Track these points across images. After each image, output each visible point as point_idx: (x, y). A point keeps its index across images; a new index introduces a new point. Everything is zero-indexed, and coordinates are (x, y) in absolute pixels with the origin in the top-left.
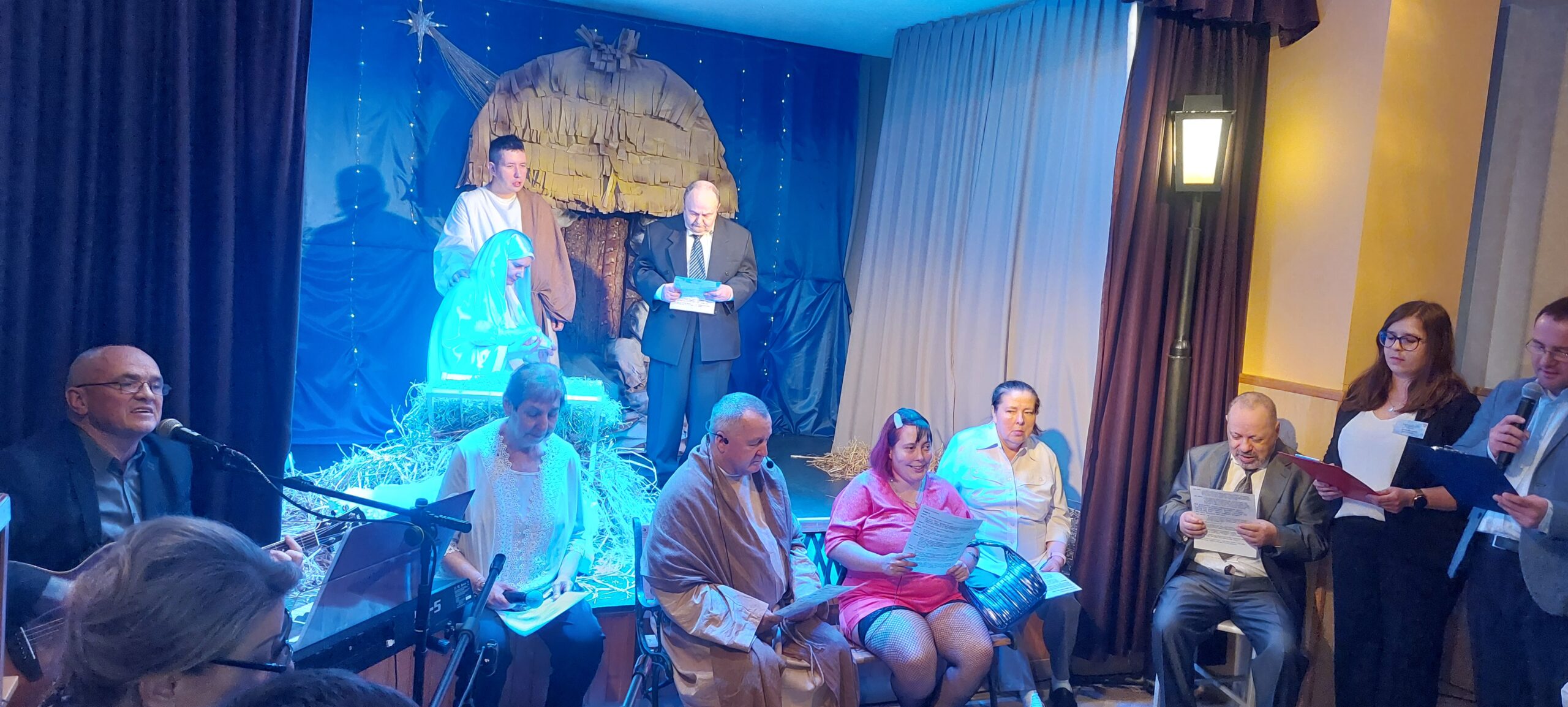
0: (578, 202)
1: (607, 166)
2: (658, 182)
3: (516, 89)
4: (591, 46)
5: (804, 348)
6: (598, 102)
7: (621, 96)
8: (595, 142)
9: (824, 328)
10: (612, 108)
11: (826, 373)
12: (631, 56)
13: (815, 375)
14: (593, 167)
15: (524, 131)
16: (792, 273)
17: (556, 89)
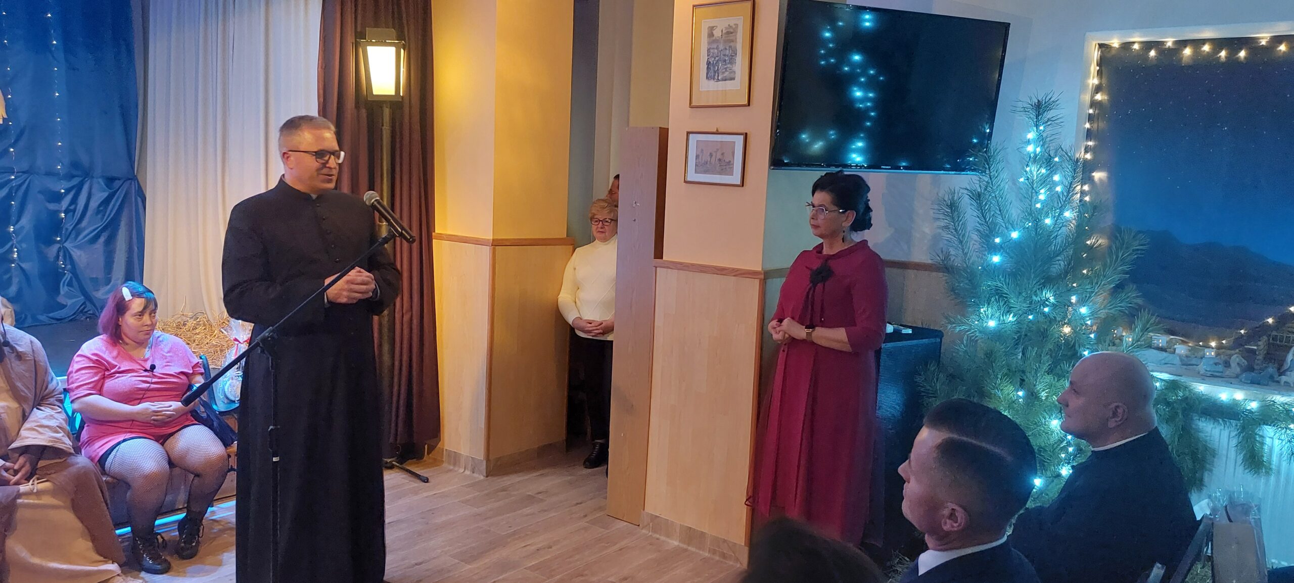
5: (102, 239)
9: (120, 221)
11: (127, 261)
13: (115, 264)
16: (79, 173)
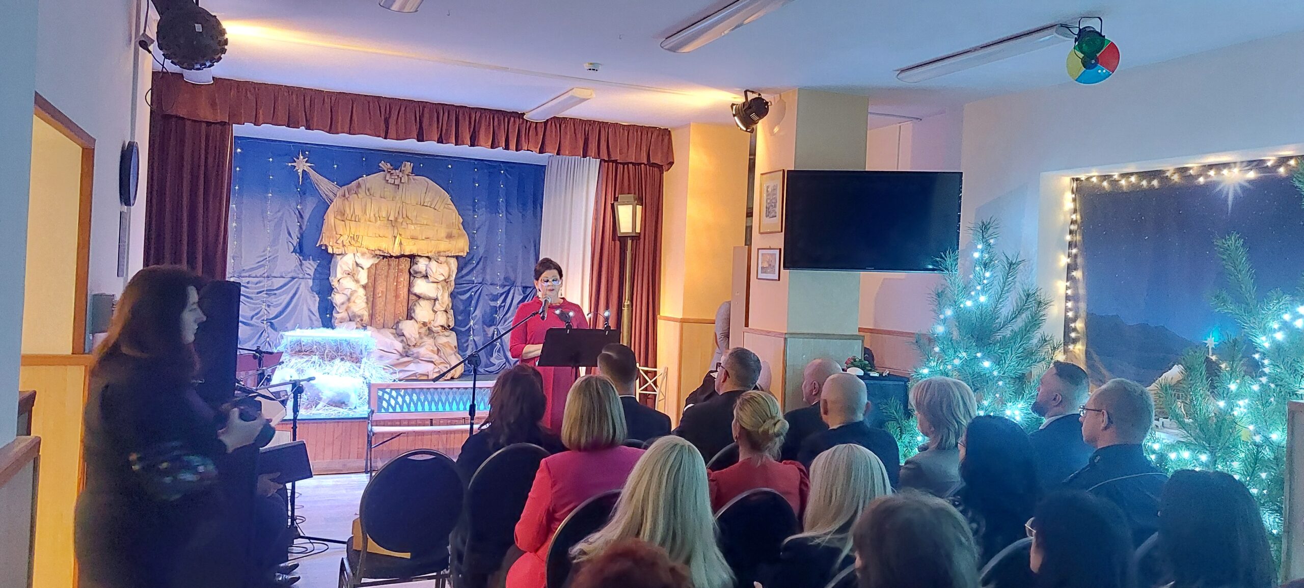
0: (380, 250)
1: (396, 231)
2: (424, 238)
3: (347, 195)
4: (386, 171)
6: (391, 199)
7: (404, 195)
8: (390, 219)
10: (399, 201)
12: (408, 175)
14: (389, 233)
15: (352, 215)
17: (368, 194)
